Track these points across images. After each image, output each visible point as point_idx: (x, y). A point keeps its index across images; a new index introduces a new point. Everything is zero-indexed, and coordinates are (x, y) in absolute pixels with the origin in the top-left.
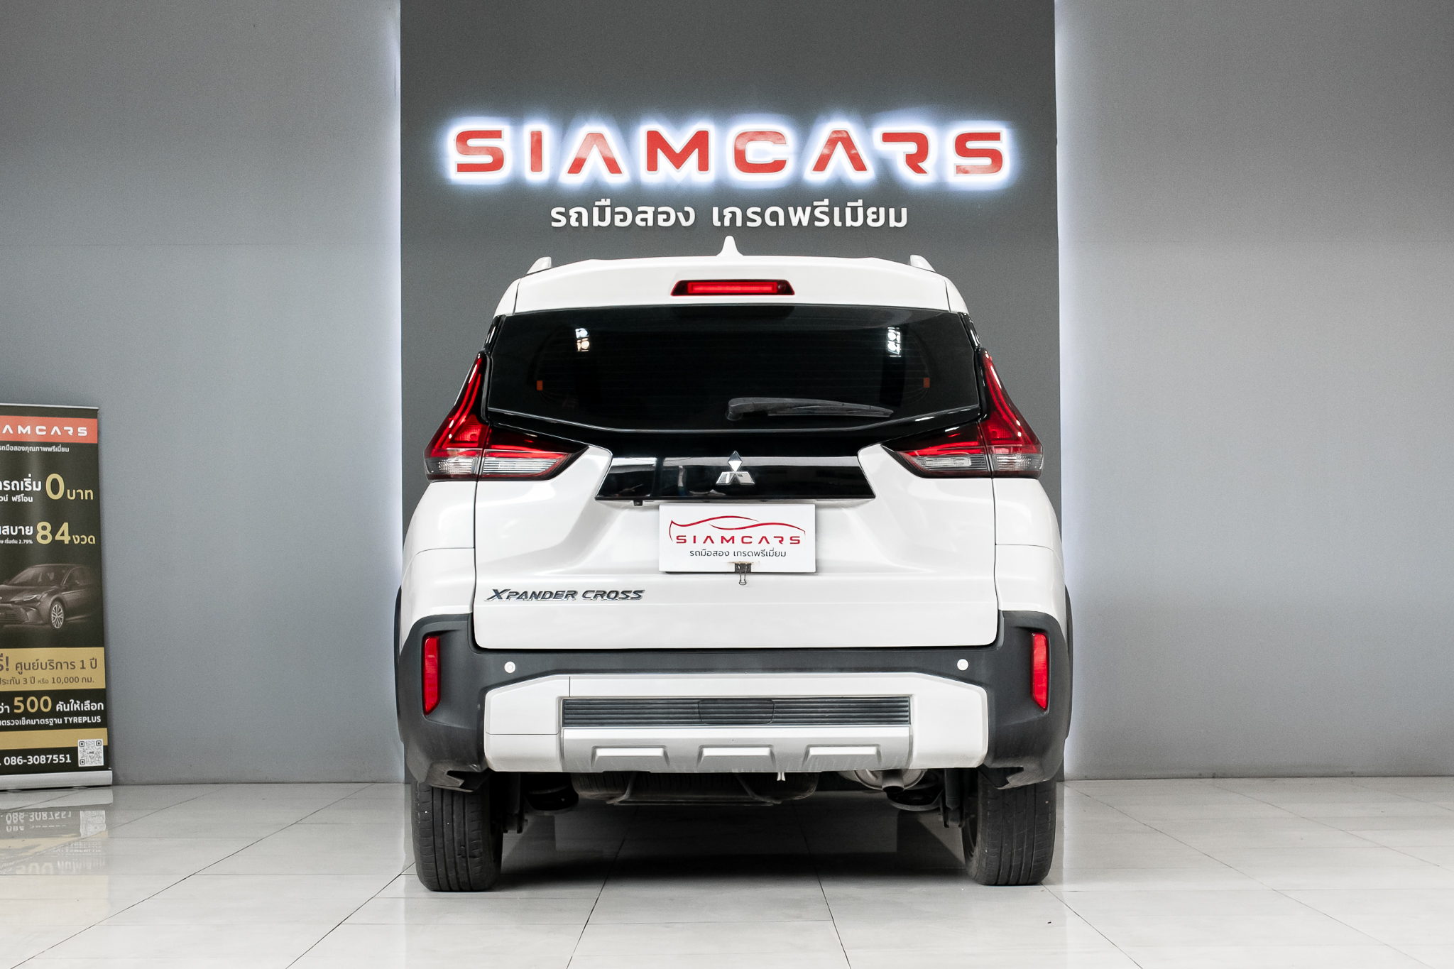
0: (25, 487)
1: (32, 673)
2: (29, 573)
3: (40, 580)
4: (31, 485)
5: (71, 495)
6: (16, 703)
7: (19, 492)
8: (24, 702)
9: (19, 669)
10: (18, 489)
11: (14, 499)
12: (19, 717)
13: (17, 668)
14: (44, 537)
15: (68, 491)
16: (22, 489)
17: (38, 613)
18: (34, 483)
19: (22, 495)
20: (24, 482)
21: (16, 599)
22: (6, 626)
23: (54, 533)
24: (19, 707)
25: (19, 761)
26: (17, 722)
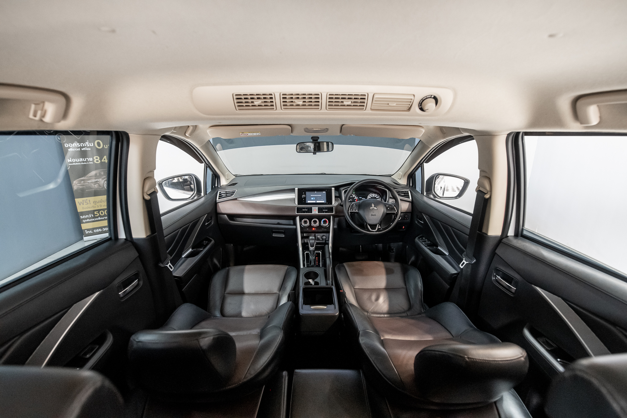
0: (86, 145)
1: (100, 204)
2: (93, 173)
3: (98, 175)
4: (89, 144)
5: (106, 147)
6: (95, 213)
7: (85, 147)
8: (99, 213)
9: (95, 203)
10: (84, 146)
11: (82, 149)
12: (97, 217)
13: (94, 203)
14: (97, 161)
15: (104, 145)
16: (85, 146)
17: (99, 185)
18: (90, 144)
19: (86, 148)
20: (86, 143)
21: (90, 181)
22: (86, 190)
23: (101, 159)
24: (97, 215)
25: (100, 230)
26: (97, 219)
